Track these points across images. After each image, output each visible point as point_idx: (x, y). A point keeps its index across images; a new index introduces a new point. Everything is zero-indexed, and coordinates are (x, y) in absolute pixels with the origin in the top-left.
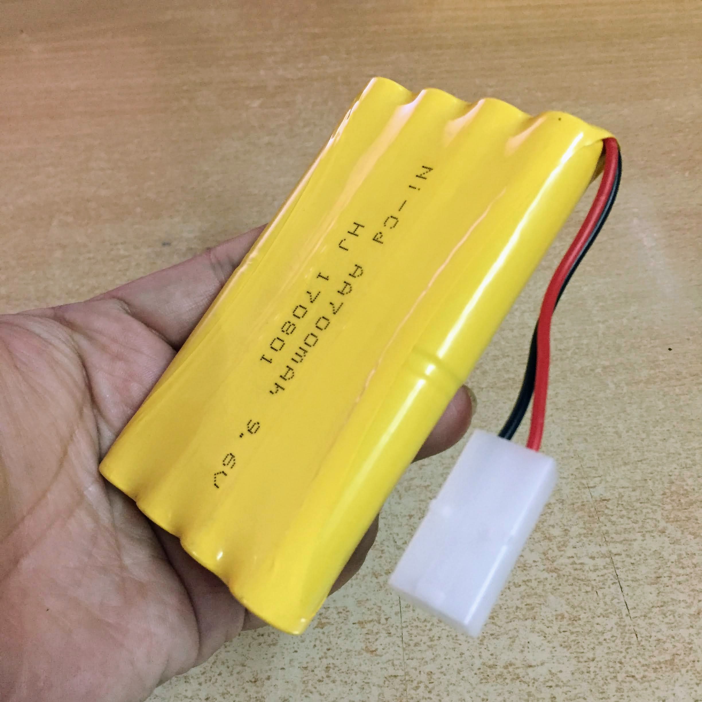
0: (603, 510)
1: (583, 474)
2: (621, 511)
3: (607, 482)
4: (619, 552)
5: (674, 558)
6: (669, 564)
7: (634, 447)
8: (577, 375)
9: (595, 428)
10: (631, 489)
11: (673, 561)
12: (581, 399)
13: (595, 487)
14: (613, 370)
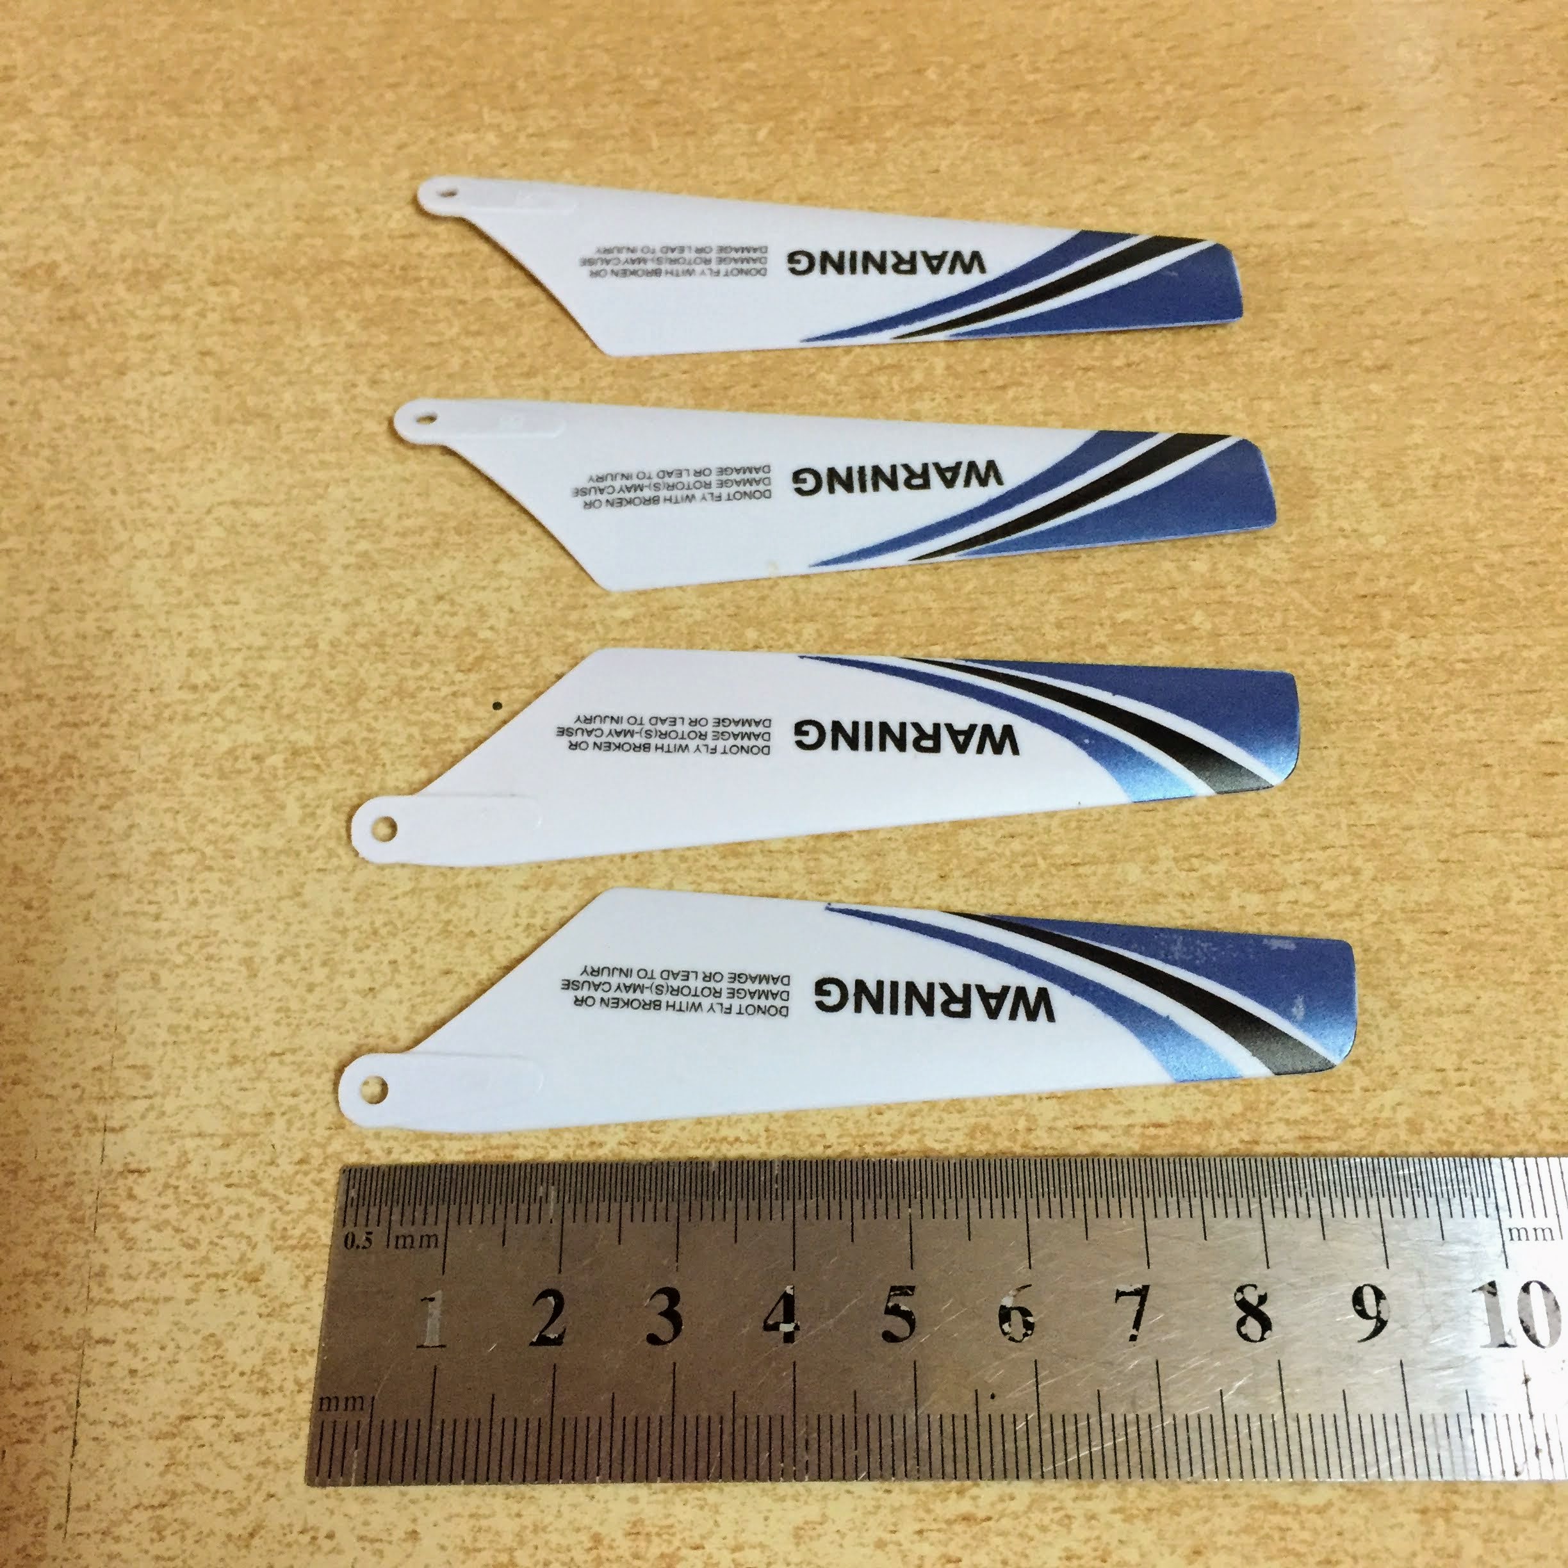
0: (117, 1201)
1: (106, 1088)
2: (165, 1207)
3: (163, 1114)
4: (110, 1337)
5: (254, 1360)
6: (233, 1377)
7: (278, 1010)
8: (209, 770)
9: (196, 944)
10: (218, 1141)
11: (247, 1370)
12: (192, 850)
13: (122, 1129)
14: (318, 760)
